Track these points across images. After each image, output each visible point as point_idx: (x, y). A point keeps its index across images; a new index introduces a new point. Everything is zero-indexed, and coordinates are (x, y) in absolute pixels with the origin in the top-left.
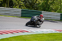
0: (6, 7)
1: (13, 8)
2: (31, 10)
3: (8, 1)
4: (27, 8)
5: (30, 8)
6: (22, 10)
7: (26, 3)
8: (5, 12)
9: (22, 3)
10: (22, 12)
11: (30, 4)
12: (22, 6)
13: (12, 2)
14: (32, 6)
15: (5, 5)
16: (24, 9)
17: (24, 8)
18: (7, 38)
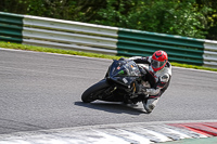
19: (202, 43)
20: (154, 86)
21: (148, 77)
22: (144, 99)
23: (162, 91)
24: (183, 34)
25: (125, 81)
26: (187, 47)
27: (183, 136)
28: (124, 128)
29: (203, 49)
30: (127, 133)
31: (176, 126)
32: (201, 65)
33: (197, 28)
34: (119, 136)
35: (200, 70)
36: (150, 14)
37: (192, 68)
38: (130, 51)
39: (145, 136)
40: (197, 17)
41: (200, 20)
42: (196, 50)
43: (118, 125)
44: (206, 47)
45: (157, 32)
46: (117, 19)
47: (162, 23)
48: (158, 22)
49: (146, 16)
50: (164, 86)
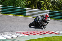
0: (34, 8)
1: (41, 9)
2: (59, 11)
3: (36, 2)
4: (55, 9)
5: (58, 9)
6: (50, 12)
7: (54, 4)
8: (33, 13)
9: (50, 4)
10: (50, 13)
11: (58, 6)
12: (50, 7)
13: (40, 3)
14: (60, 8)
15: (33, 7)
16: (52, 11)
17: (52, 9)
18: (35, 39)
19: (26, 9)
20: (45, 23)
21: (44, 21)
22: (43, 26)
23: (47, 24)
24: (20, 7)
25: (39, 21)
26: (22, 10)
27: (21, 36)
28: (4, 34)
29: (26, 11)
30: (4, 35)
31: (19, 33)
32: (25, 15)
33: (24, 5)
34: (2, 36)
35: (25, 17)
36: (11, 1)
37: (23, 16)
38: (5, 12)
39: (10, 36)
40: (24, 2)
41: (25, 3)
42: (24, 11)
43: (2, 33)
44: (27, 10)
45: (13, 6)
46: (1, 3)
47: (14, 4)
48: (13, 3)
49: (10, 2)
50: (48, 23)
